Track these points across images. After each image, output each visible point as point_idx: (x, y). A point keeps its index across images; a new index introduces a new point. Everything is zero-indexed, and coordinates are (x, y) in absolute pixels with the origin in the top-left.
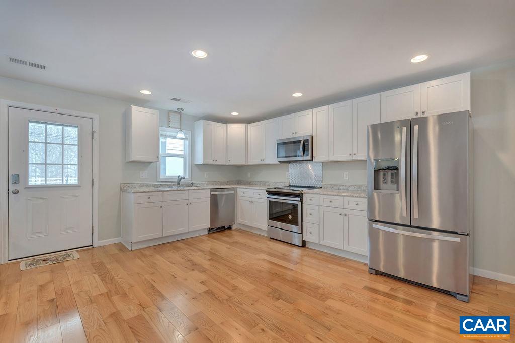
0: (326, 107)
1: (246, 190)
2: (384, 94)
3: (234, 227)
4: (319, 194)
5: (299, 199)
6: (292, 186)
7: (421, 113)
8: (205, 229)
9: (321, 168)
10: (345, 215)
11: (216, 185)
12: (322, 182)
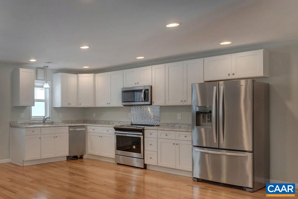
0: (162, 66)
1: (97, 127)
2: (206, 59)
3: (85, 157)
4: (157, 130)
5: (141, 134)
6: (134, 125)
7: (232, 75)
8: (64, 156)
9: (159, 110)
10: (177, 144)
11: (68, 123)
12: (160, 121)
